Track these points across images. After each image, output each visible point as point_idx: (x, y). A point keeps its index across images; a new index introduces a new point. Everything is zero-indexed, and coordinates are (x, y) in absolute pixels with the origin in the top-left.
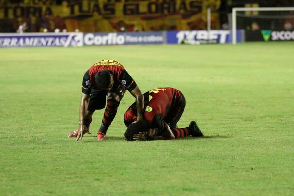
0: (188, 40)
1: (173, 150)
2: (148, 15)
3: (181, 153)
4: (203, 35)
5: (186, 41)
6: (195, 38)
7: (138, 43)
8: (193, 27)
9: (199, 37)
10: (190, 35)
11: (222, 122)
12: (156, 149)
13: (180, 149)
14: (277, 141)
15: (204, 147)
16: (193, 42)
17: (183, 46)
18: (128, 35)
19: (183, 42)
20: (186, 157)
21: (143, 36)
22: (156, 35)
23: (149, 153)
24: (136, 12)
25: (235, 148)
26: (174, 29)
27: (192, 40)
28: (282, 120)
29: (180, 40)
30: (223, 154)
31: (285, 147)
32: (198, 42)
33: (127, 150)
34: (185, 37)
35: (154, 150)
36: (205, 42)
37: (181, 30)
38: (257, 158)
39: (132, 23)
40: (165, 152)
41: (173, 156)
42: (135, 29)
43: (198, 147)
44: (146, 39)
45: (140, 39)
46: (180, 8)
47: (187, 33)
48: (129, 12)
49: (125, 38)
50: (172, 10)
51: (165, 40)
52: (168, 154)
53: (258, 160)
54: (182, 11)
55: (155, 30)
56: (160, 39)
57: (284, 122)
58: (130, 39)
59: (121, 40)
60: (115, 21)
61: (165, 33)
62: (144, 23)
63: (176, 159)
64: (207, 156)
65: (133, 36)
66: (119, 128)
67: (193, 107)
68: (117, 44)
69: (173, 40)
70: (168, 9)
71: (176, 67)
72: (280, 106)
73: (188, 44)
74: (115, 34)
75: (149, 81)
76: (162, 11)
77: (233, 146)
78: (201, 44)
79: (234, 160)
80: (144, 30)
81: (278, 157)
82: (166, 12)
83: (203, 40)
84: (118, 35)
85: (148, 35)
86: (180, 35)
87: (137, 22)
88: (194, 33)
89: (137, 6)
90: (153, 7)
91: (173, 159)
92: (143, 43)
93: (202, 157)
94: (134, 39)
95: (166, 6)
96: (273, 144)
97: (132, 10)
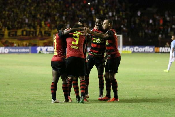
0: (42, 51)
1: (35, 110)
2: (22, 36)
3: (39, 112)
4: (51, 49)
5: (41, 52)
6: (47, 51)
7: (16, 53)
8: (45, 45)
9: (48, 50)
10: (44, 49)
11: (61, 95)
12: (26, 109)
13: (39, 110)
14: (91, 106)
15: (52, 108)
16: (45, 52)
17: (40, 55)
18: (10, 48)
19: (40, 53)
20: (42, 114)
21: (18, 49)
22: (25, 49)
23: (23, 112)
24: (15, 36)
25: (68, 109)
26: (35, 45)
27: (45, 51)
28: (93, 94)
29: (38, 52)
30: (62, 112)
31: (95, 109)
32: (48, 53)
33: (10, 110)
34: (41, 49)
35: (25, 110)
36: (52, 52)
37: (39, 46)
38: (80, 115)
39: (13, 42)
40: (31, 111)
41: (36, 113)
42: (15, 45)
43: (48, 109)
44: (20, 50)
45: (17, 50)
46: (39, 35)
47: (42, 48)
48: (11, 35)
49: (9, 50)
50: (34, 35)
51: (30, 51)
52: (33, 112)
53: (81, 116)
54: (40, 36)
55: (26, 46)
56: (27, 50)
57: (94, 95)
58: (11, 50)
59: (6, 51)
60: (4, 41)
61: (30, 47)
62: (19, 42)
63: (37, 115)
64: (54, 114)
65: (14, 49)
66: (6, 98)
67: (46, 87)
68: (4, 53)
69: (34, 51)
70: (33, 34)
71: (36, 66)
72: (92, 87)
73: (42, 53)
74: (3, 48)
75: (22, 73)
76: (29, 35)
77: (67, 108)
78: (50, 53)
79: (68, 116)
80: (19, 45)
81: (91, 114)
82: (31, 36)
83: (50, 51)
84: (5, 48)
85: (21, 49)
86: (39, 49)
87: (15, 42)
88: (46, 47)
89: (16, 32)
90: (25, 33)
91: (35, 115)
92: (19, 53)
93: (51, 114)
94: (14, 50)
95: (31, 33)
96: (89, 107)
97: (13, 35)
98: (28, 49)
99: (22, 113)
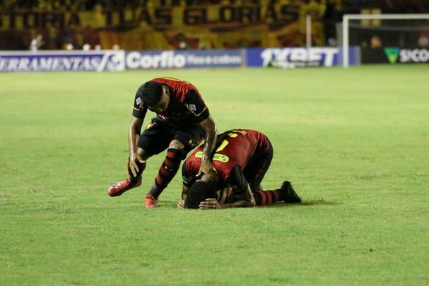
0: (277, 62)
1: (256, 222)
2: (220, 25)
3: (267, 226)
4: (299, 54)
5: (274, 64)
6: (289, 59)
7: (204, 66)
8: (286, 43)
9: (294, 57)
10: (282, 54)
11: (327, 182)
12: (230, 220)
13: (266, 221)
14: (408, 209)
15: (302, 217)
16: (285, 65)
17: (270, 71)
18: (190, 54)
19: (270, 65)
20: (274, 232)
21: (212, 56)
22: (230, 55)
23: (221, 227)
24: (202, 20)
25: (346, 219)
26: (257, 45)
27: (285, 61)
28: (415, 179)
29: (266, 61)
30: (329, 228)
31: (419, 218)
32: (292, 65)
33: (188, 222)
34: (274, 57)
35: (228, 222)
36: (303, 64)
37: (268, 46)
38: (379, 234)
39: (196, 36)
40: (244, 225)
41: (256, 230)
42: (201, 45)
43: (292, 218)
44: (216, 60)
45: (208, 60)
46: (267, 16)
47: (277, 51)
48: (192, 20)
49: (186, 57)
50: (254, 18)
51: (245, 61)
52: (249, 227)
53: (380, 237)
54: (270, 20)
55: (230, 47)
56: (236, 59)
57: (418, 182)
58: (193, 59)
59: (179, 61)
60: (172, 34)
61: (244, 51)
62: (214, 36)
63: (261, 235)
64: (306, 232)
65: (198, 55)
67: (285, 160)
68: (174, 68)
69: (255, 62)
70: (249, 16)
71: (260, 101)
72: (412, 159)
73: (277, 67)
74: (171, 53)
76: (240, 20)
77: (343, 217)
78: (297, 67)
79: (345, 237)
80: (213, 47)
81: (409, 232)
82: (245, 20)
83: (299, 61)
84: (175, 54)
85: (219, 55)
86: (267, 55)
87: (203, 35)
88: (286, 51)
89: (204, 12)
90: (228, 14)
91: (255, 235)
92: (213, 66)
93: (298, 233)
94: (199, 60)
95: (246, 11)
96: (402, 214)
97: (196, 18)
98: (237, 54)
99: (220, 229)
